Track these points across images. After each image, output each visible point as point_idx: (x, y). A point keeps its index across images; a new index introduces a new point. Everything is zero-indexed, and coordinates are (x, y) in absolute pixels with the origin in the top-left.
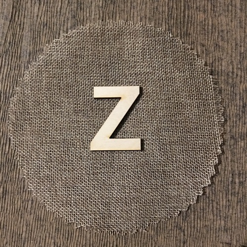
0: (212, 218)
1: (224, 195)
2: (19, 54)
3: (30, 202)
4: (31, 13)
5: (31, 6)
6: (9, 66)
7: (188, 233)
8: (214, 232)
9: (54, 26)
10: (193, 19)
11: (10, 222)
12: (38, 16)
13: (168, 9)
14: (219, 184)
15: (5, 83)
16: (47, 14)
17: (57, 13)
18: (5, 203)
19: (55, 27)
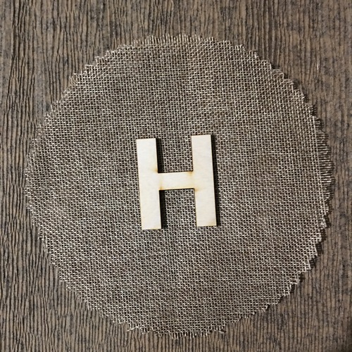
0: (317, 324)
1: (333, 294)
2: (31, 109)
3: (68, 318)
4: (43, 44)
5: (42, 33)
6: (19, 128)
7: (285, 346)
8: (320, 342)
9: (78, 62)
10: (283, 42)
11: (44, 346)
12: (53, 48)
13: (247, 30)
14: (326, 279)
15: (16, 153)
16: (67, 45)
17: (81, 43)
18: (34, 321)
19: (81, 65)
